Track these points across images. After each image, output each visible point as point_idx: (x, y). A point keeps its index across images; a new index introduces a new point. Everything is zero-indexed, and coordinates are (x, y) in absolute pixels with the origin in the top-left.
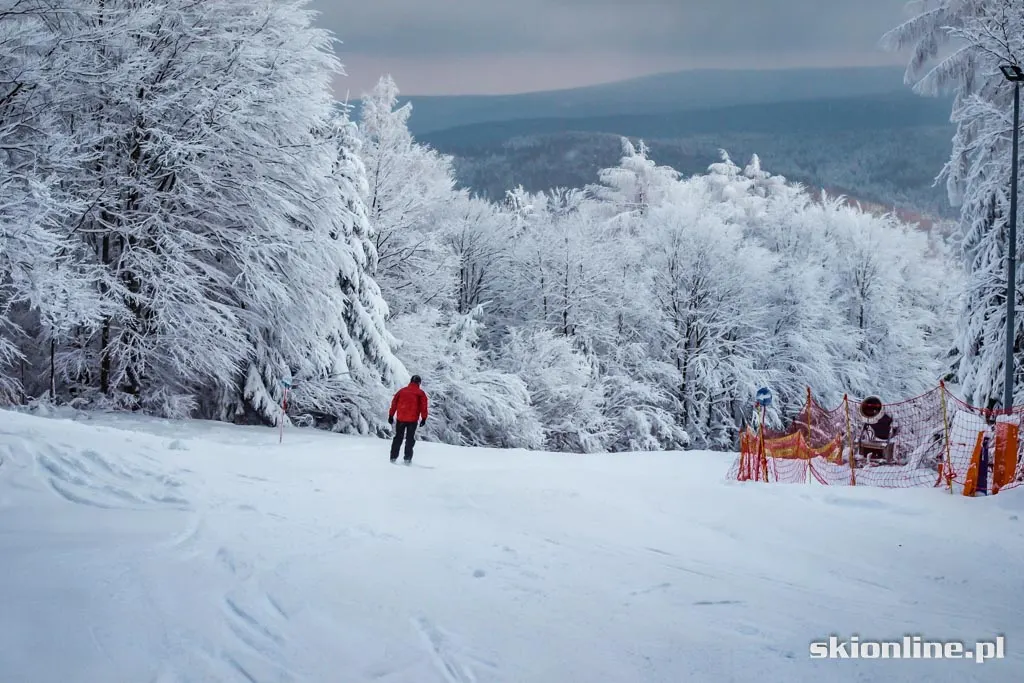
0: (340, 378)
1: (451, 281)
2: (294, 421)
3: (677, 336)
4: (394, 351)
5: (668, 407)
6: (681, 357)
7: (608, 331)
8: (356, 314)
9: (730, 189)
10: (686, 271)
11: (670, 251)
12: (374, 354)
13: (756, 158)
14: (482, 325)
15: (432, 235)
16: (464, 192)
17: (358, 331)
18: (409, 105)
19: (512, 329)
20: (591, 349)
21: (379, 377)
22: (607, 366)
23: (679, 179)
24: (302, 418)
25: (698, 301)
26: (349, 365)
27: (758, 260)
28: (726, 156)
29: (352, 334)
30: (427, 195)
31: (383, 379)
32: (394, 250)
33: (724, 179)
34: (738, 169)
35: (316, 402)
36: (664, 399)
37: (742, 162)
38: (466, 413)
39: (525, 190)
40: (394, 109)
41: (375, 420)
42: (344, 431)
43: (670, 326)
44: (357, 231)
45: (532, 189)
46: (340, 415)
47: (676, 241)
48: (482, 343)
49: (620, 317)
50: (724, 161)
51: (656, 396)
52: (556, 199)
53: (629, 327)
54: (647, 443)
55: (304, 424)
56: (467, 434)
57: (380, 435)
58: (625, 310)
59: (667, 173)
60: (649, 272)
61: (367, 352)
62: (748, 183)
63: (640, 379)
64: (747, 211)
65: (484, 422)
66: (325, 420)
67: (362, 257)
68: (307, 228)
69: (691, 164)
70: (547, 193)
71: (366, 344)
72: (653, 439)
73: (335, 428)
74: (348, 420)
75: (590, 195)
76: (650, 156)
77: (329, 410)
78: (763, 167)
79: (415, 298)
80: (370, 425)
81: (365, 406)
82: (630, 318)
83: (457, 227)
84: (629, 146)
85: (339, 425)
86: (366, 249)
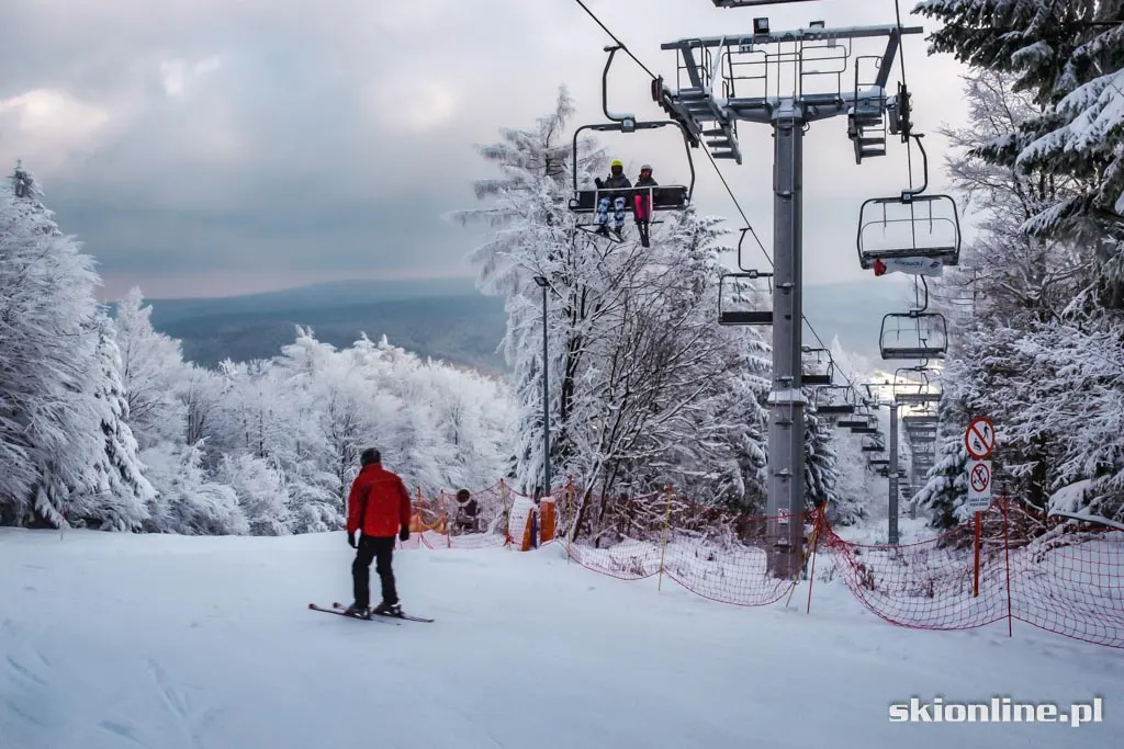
0: (104, 493)
1: (182, 424)
2: (72, 525)
3: (337, 454)
4: (142, 473)
5: (332, 502)
6: (340, 468)
7: (290, 454)
8: (115, 448)
9: (368, 357)
10: (341, 412)
11: (330, 399)
12: (128, 475)
13: (385, 337)
14: (204, 453)
15: (168, 393)
16: (190, 364)
17: (116, 460)
18: (151, 307)
19: (225, 455)
20: (279, 466)
21: (132, 491)
22: (291, 477)
23: (335, 351)
24: (78, 522)
25: (349, 432)
26: (111, 484)
27: (388, 403)
28: (364, 336)
29: (112, 462)
30: (165, 366)
31: (135, 493)
32: (142, 404)
33: (364, 351)
34: (373, 344)
35: (87, 510)
36: (329, 497)
37: (375, 339)
38: (194, 513)
39: (232, 361)
40: (141, 308)
41: (130, 521)
42: (109, 530)
43: (332, 448)
44: (114, 392)
45: (237, 360)
46: (105, 518)
47: (334, 392)
48: (204, 465)
49: (298, 444)
50: (363, 339)
51: (325, 495)
52: (254, 367)
53: (305, 451)
54: (319, 527)
55: (79, 527)
56: (195, 527)
57: (134, 531)
58: (301, 439)
59: (327, 348)
60: (317, 414)
61: (123, 474)
62: (379, 353)
63: (312, 484)
64: (380, 372)
65: (207, 518)
66: (94, 523)
67: (118, 410)
68: (78, 391)
69: (343, 342)
70: (247, 362)
71: (122, 469)
72: (323, 524)
73: (101, 527)
74: (111, 521)
75: (276, 363)
76: (315, 337)
77: (97, 515)
78: (390, 342)
79: (156, 436)
80: (127, 524)
81: (122, 511)
82: (304, 444)
83: (183, 387)
84: (301, 331)
85: (104, 526)
86: (121, 404)
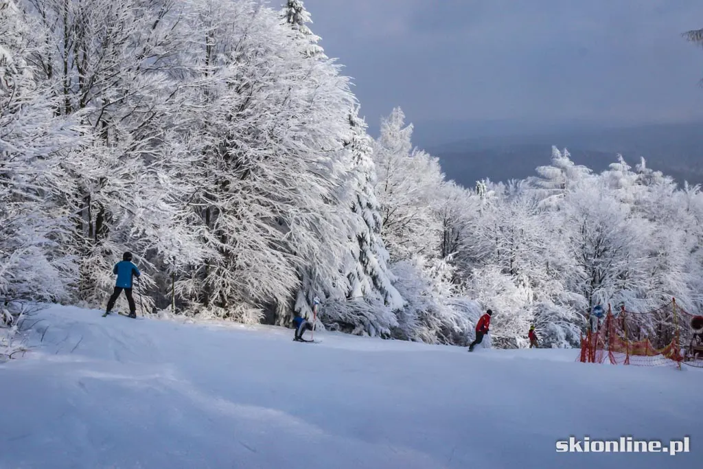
0: (356, 300)
1: (436, 240)
2: (327, 327)
3: (586, 275)
4: (393, 283)
5: (577, 323)
6: (588, 289)
7: (540, 272)
8: (368, 259)
9: (623, 181)
10: (592, 234)
11: (581, 220)
12: (379, 285)
13: (643, 160)
14: (455, 268)
15: (423, 209)
16: (451, 182)
17: (369, 270)
18: (411, 125)
19: (474, 270)
20: (528, 284)
21: (382, 299)
22: (538, 296)
23: (591, 173)
24: (333, 325)
25: (599, 254)
26: (363, 292)
27: (642, 228)
28: (621, 158)
29: (366, 272)
30: (422, 184)
31: (386, 302)
32: (399, 219)
33: (619, 173)
34: (629, 167)
35: (340, 315)
36: (575, 317)
37: (633, 163)
38: (441, 324)
39: (491, 181)
40: (402, 128)
41: (380, 327)
42: (360, 334)
43: (581, 269)
44: (369, 206)
45: (495, 181)
46: (357, 323)
47: (585, 213)
48: (454, 279)
49: (547, 264)
50: (620, 162)
51: (571, 315)
52: (511, 187)
53: (554, 269)
54: (563, 345)
55: (333, 329)
56: (442, 338)
57: (383, 337)
58: (551, 259)
59: (581, 171)
60: (568, 234)
61: (375, 284)
62: (635, 177)
63: (560, 304)
64: (635, 195)
65: (453, 330)
66: (347, 326)
67: (372, 222)
68: (335, 204)
69: (598, 164)
70: (505, 182)
71: (375, 279)
72: (567, 343)
73: (353, 332)
74: (362, 327)
75: (533, 185)
76: (571, 159)
77: (349, 320)
78: (647, 166)
79: (412, 248)
80: (377, 331)
81: (372, 318)
82: (554, 264)
83: (440, 204)
84: (557, 152)
85: (357, 330)
86: (375, 218)
